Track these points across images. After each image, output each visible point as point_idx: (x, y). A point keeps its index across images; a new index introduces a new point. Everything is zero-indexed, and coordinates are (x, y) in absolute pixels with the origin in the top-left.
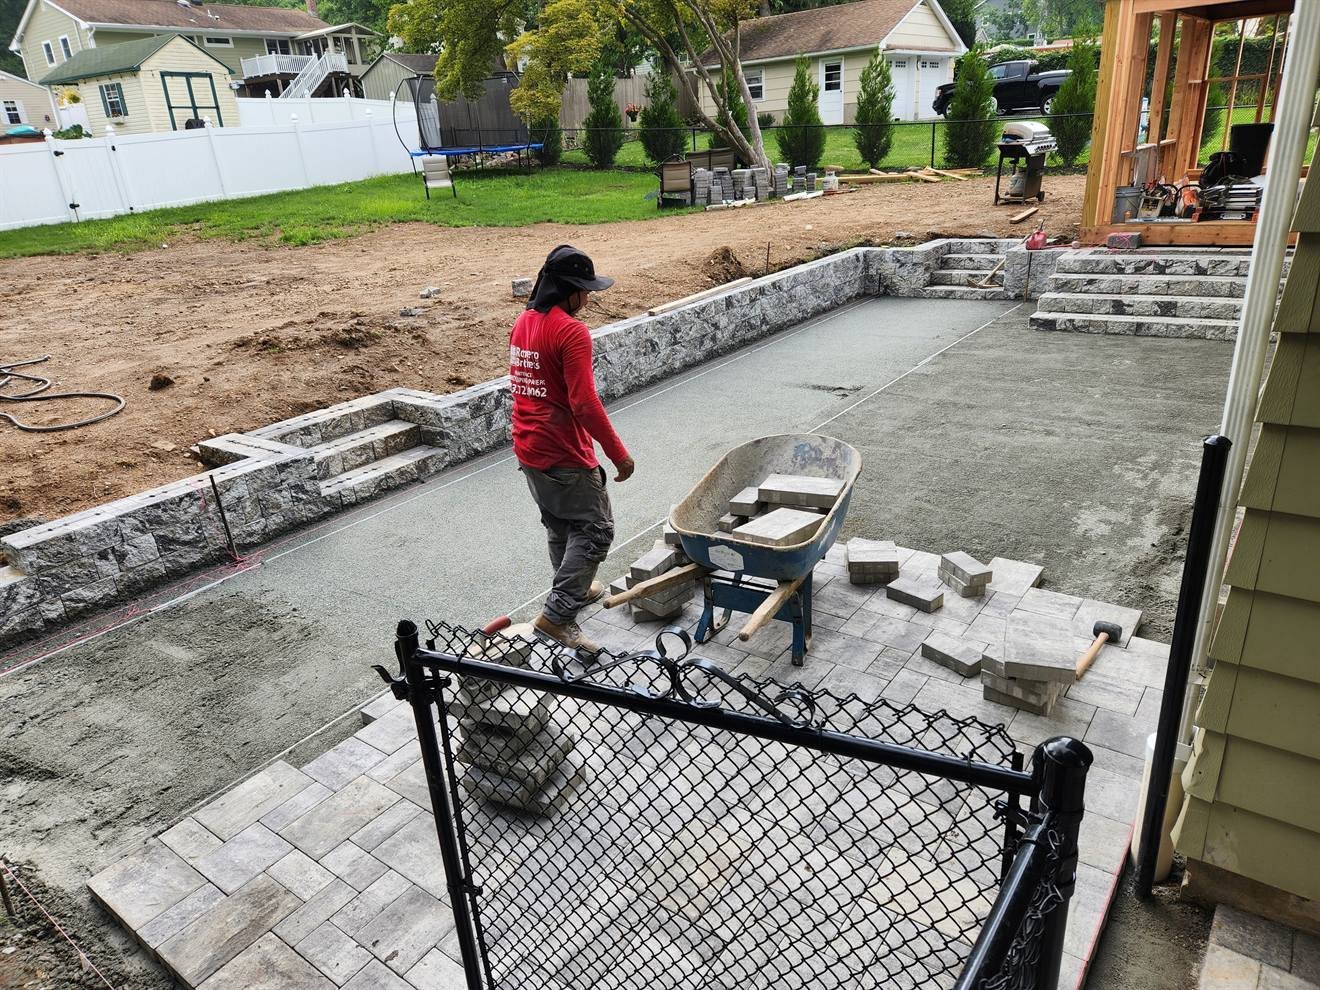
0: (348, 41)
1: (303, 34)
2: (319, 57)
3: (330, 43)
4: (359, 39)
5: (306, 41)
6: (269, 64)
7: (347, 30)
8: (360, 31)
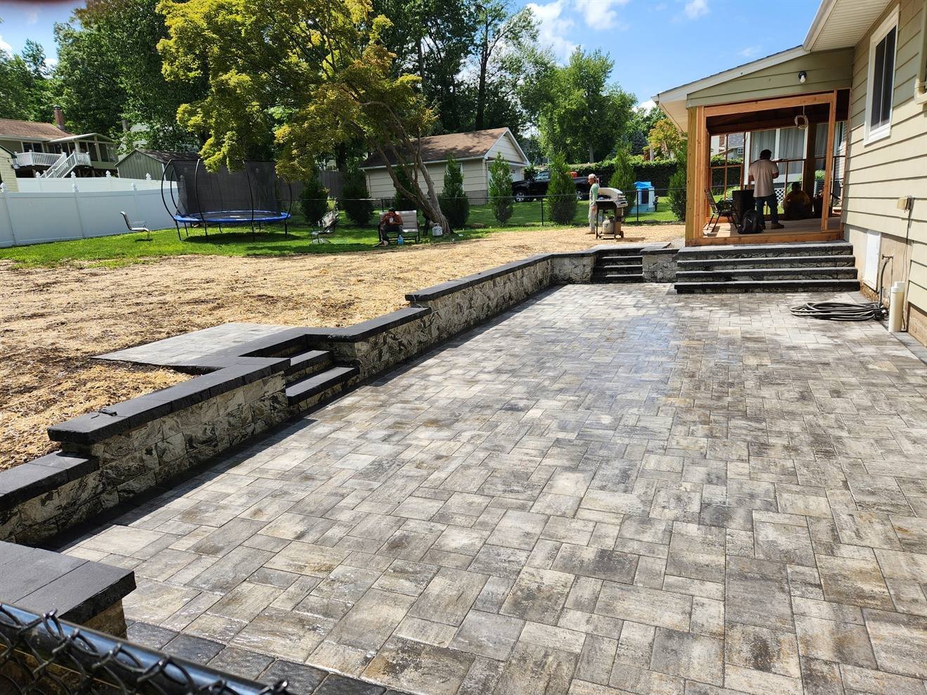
0: (91, 145)
1: (53, 140)
2: (68, 155)
3: (77, 146)
4: (100, 144)
5: (56, 144)
6: (28, 159)
7: (91, 138)
8: (99, 139)
